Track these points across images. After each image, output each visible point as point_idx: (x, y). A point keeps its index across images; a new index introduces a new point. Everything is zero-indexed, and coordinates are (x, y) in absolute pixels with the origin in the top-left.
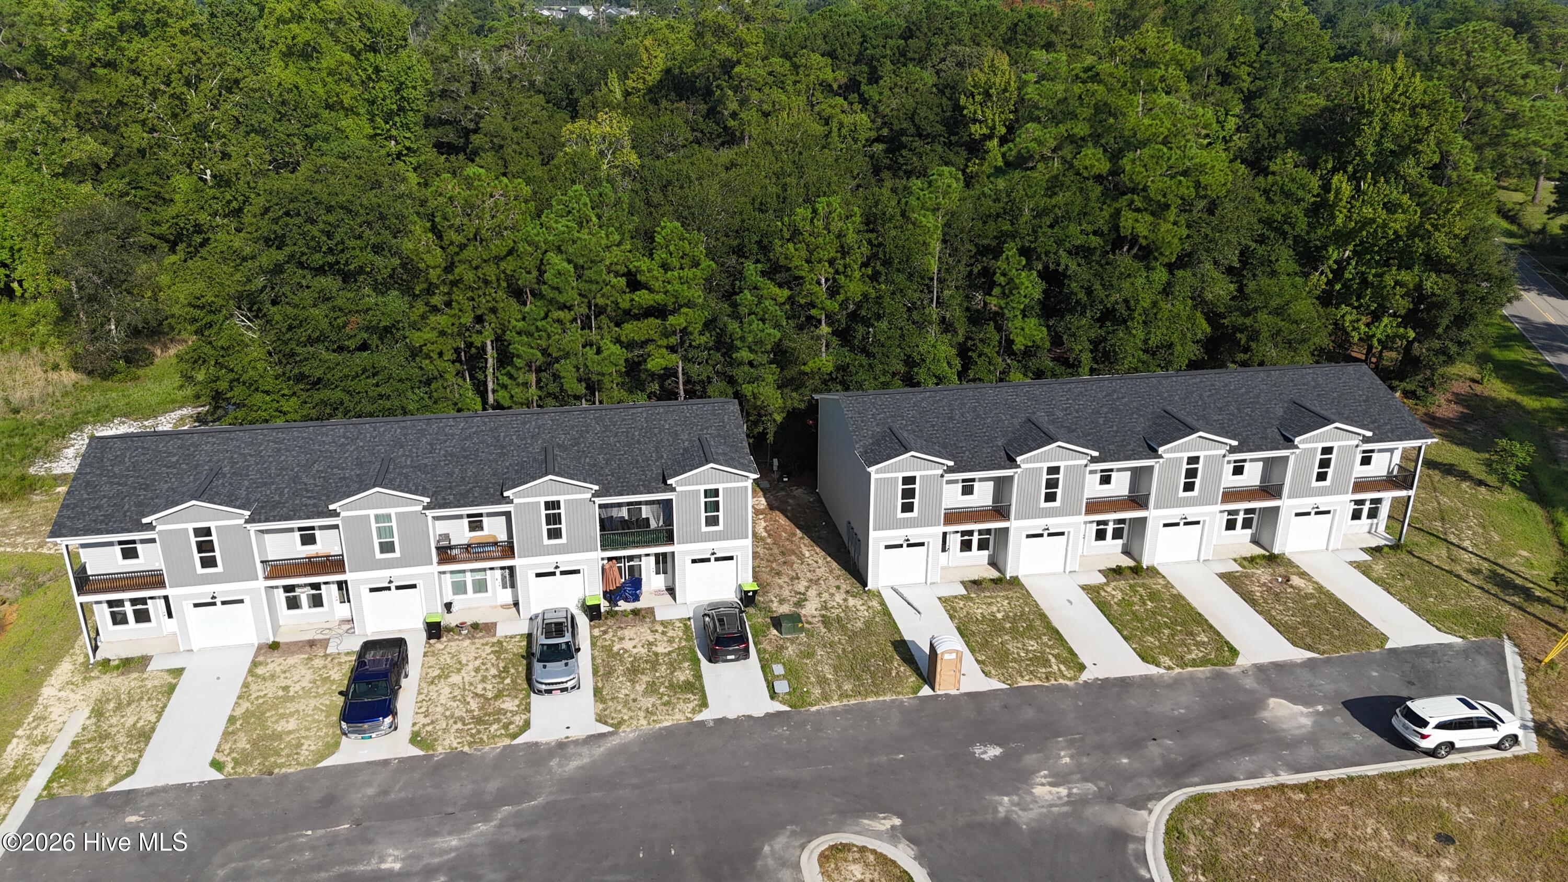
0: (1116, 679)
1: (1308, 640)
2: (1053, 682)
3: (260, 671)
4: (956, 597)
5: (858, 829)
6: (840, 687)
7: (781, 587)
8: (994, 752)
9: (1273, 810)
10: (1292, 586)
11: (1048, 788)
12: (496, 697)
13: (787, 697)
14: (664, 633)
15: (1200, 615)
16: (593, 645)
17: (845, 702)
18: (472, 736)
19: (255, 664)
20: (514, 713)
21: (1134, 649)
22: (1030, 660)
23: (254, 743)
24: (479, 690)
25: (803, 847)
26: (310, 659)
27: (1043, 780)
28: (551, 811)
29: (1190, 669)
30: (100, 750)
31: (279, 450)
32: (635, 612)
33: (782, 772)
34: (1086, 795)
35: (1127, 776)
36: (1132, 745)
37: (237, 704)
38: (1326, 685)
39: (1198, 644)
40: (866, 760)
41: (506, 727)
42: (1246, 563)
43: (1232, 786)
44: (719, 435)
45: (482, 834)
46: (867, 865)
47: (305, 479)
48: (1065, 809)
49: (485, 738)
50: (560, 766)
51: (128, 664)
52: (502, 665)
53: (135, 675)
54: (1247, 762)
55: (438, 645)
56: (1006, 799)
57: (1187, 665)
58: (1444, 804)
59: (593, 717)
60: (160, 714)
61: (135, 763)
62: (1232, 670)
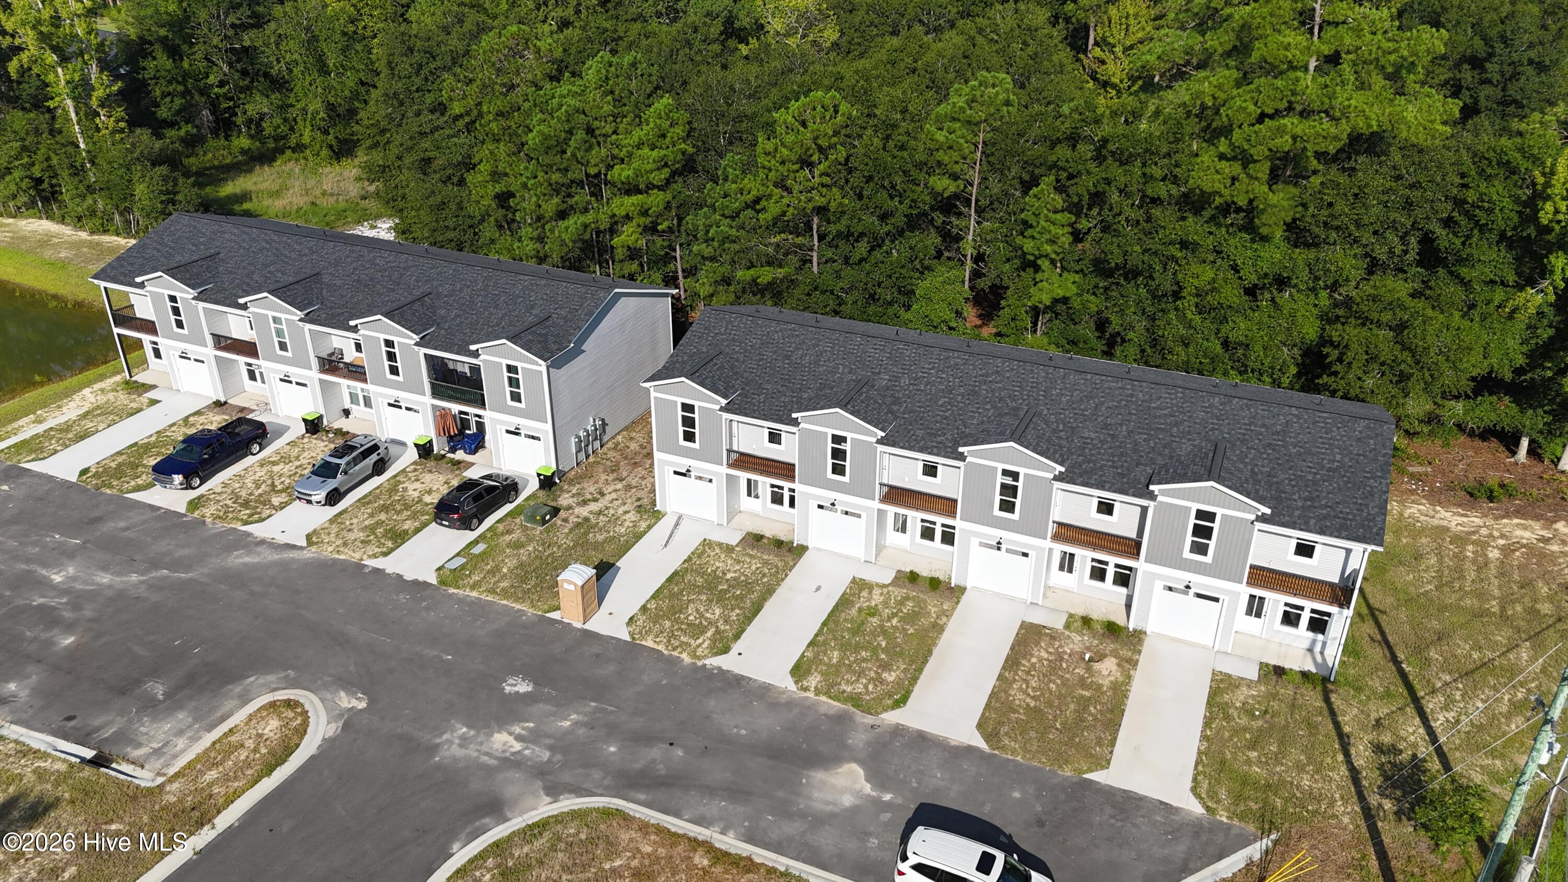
0: (737, 675)
1: (1005, 729)
2: (675, 653)
3: (192, 418)
4: (720, 545)
5: (328, 697)
6: (498, 582)
8: (524, 687)
9: (656, 859)
10: (1089, 669)
11: (511, 738)
12: (278, 492)
13: (448, 573)
14: (451, 487)
16: (395, 477)
17: (483, 596)
18: (226, 512)
19: (196, 413)
20: (271, 506)
21: (802, 656)
22: (690, 625)
23: (119, 466)
24: (277, 482)
25: (272, 690)
27: (518, 731)
29: (824, 699)
30: (52, 438)
32: (458, 463)
33: (352, 628)
34: (530, 760)
35: (592, 762)
36: (643, 740)
37: (150, 436)
38: (937, 779)
39: (879, 680)
40: (420, 648)
41: (253, 515)
42: (1078, 624)
43: (662, 819)
44: (565, 317)
45: (127, 582)
46: (285, 726)
48: (493, 762)
49: (230, 517)
50: (238, 556)
51: (139, 388)
53: (134, 397)
54: (718, 807)
55: (306, 439)
56: (464, 730)
57: (827, 694)
59: (310, 531)
61: (54, 453)
62: (865, 719)
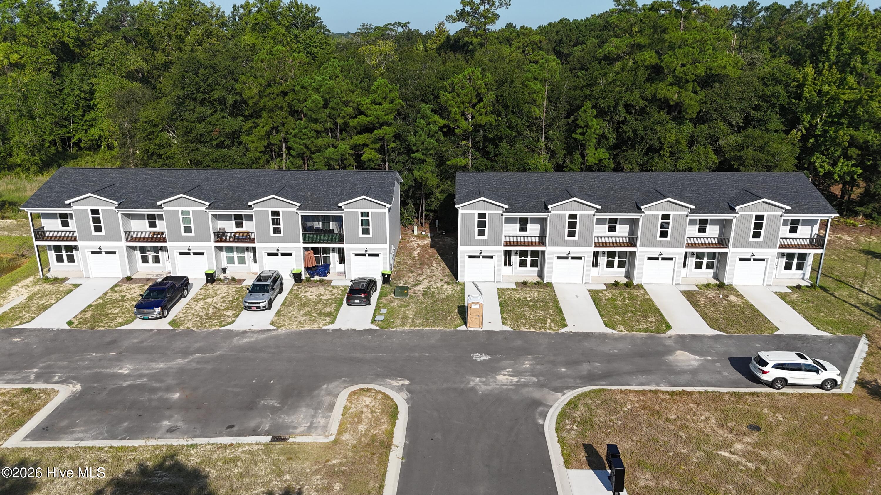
0: (583, 333)
1: (723, 326)
3: (116, 289)
4: (508, 289)
5: (382, 383)
6: (413, 322)
7: (410, 277)
8: (485, 358)
9: (644, 402)
10: (727, 300)
11: (507, 377)
12: (224, 310)
13: (381, 323)
14: (331, 291)
15: (657, 309)
16: (290, 292)
17: (412, 328)
18: (202, 324)
19: (116, 286)
20: (229, 317)
21: (604, 321)
22: (535, 320)
23: (93, 316)
24: (218, 306)
25: (345, 388)
26: (143, 286)
27: (506, 373)
28: (222, 358)
29: (634, 333)
30: (21, 312)
31: (146, 178)
32: (321, 281)
33: (357, 355)
34: (528, 382)
35: (561, 376)
36: (571, 363)
37: (97, 300)
38: (720, 348)
39: (647, 322)
40: (407, 354)
41: (221, 322)
42: (703, 288)
43: (623, 388)
44: (379, 187)
45: (178, 364)
46: (375, 399)
47: (153, 192)
48: (511, 387)
49: (207, 325)
50: (238, 340)
51: (56, 280)
52: (237, 296)
53: (57, 285)
54: (643, 378)
55: (210, 286)
56: (478, 379)
57: (633, 331)
58: (766, 411)
59: (270, 322)
60: (58, 301)
61: (33, 318)
62: (663, 335)
